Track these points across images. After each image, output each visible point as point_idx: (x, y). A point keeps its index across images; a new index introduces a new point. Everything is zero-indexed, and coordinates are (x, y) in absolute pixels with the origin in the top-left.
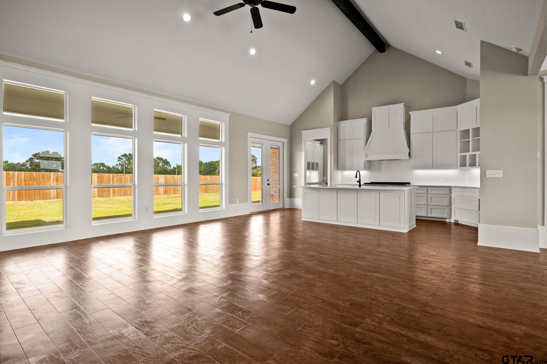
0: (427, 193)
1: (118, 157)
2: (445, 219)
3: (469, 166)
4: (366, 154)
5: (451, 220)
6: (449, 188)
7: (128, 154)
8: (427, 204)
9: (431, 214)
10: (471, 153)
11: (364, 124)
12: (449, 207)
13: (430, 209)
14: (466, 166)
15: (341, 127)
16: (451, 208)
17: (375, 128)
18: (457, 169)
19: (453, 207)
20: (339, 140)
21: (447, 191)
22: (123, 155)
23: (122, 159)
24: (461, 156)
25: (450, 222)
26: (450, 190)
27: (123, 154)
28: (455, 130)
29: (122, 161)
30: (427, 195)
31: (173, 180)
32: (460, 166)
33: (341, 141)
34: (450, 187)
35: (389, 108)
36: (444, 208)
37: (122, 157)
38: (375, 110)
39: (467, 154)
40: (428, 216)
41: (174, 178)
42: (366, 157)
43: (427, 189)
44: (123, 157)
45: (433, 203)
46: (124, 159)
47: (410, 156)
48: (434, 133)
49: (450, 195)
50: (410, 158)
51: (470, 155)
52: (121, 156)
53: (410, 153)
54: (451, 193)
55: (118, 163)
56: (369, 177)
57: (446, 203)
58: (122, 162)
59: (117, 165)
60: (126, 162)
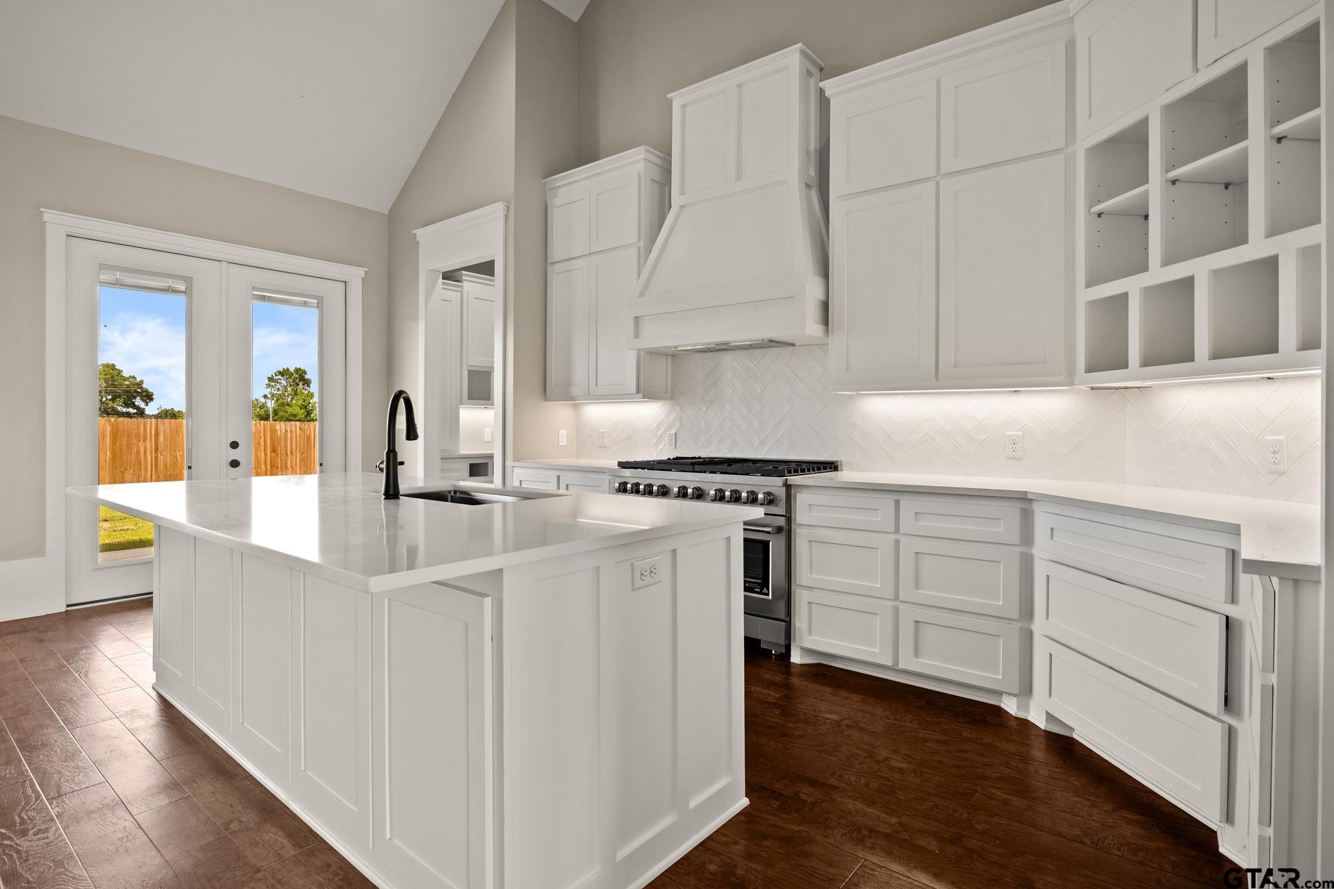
0: (897, 531)
1: (269, 378)
2: (999, 693)
3: (1146, 363)
4: (637, 318)
5: (1027, 710)
6: (1019, 505)
7: (292, 370)
8: (897, 598)
9: (917, 653)
10: (1159, 274)
11: (640, 176)
12: (1019, 624)
13: (912, 625)
14: (1125, 365)
15: (558, 201)
16: (1031, 633)
17: (682, 193)
18: (1071, 384)
19: (1039, 626)
20: (552, 263)
21: (1006, 523)
22: (280, 373)
23: (279, 381)
24: (1093, 304)
25: (1025, 724)
26: (1027, 517)
27: (281, 370)
28: (1058, 151)
29: (278, 386)
30: (897, 543)
31: (268, 437)
32: (1090, 370)
33: (558, 267)
34: (1024, 501)
35: (739, 86)
36: (992, 627)
37: (277, 377)
38: (684, 106)
39: (1132, 286)
40: (901, 666)
41: (273, 431)
42: (637, 334)
43: (897, 503)
44: (280, 377)
45: (926, 594)
46: (284, 382)
47: (826, 321)
48: (943, 183)
49: (1023, 549)
50: (827, 332)
51: (1148, 291)
52: (276, 375)
53: (825, 306)
54: (1027, 538)
55: (267, 392)
56: (673, 432)
57: (1003, 600)
58: (278, 390)
59: (265, 397)
60: (289, 389)
